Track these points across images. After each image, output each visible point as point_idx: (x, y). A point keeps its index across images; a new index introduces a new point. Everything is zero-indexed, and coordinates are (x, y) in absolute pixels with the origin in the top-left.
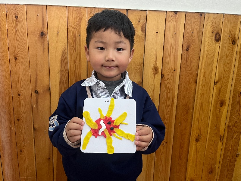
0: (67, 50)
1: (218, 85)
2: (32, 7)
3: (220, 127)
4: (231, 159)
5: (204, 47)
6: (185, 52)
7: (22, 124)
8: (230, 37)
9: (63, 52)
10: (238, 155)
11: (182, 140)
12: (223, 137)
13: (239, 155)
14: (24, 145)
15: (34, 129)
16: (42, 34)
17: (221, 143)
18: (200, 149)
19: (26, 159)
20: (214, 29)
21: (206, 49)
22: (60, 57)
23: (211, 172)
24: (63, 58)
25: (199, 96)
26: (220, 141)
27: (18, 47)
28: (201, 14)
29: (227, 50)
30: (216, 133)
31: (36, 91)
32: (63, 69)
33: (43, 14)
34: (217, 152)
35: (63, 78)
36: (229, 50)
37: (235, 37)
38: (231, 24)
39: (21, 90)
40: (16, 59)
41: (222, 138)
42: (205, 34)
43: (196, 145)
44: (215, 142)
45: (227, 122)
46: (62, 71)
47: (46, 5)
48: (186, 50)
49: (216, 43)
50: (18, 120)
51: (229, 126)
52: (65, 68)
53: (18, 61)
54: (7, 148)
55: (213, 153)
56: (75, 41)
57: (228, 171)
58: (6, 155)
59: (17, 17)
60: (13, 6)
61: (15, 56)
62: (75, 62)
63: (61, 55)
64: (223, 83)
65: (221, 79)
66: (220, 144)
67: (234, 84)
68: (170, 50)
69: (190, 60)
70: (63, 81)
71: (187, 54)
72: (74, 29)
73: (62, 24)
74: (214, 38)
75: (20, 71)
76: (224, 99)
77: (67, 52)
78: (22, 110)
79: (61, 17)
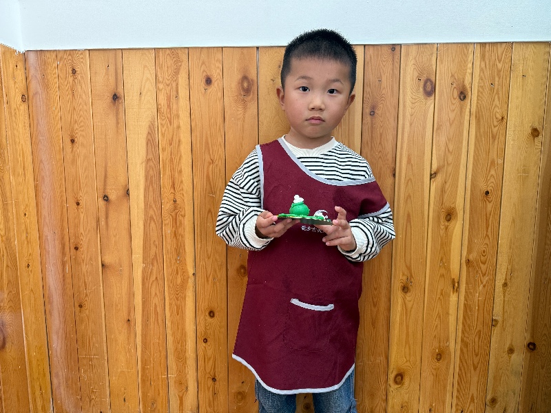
1: (439, 178)
2: (97, 53)
3: (449, 262)
4: (480, 331)
5: (404, 106)
6: (368, 118)
7: (83, 256)
8: (454, 85)
9: (150, 127)
10: (494, 323)
11: (376, 289)
12: (458, 283)
13: (496, 320)
14: (86, 295)
15: (103, 265)
16: (115, 97)
17: (456, 294)
18: (412, 308)
19: (88, 320)
20: (421, 74)
21: (409, 111)
22: (145, 136)
23: (439, 356)
24: (149, 137)
25: (402, 201)
26: (453, 293)
27: (76, 122)
28: (393, 47)
29: (450, 112)
30: (442, 276)
31: (105, 196)
32: (150, 156)
33: (116, 65)
34: (448, 313)
35: (151, 172)
36: (454, 110)
37: (464, 87)
38: (453, 60)
39: (81, 194)
40: (73, 141)
41: (456, 285)
42: (404, 82)
43: (404, 299)
44: (442, 294)
45: (465, 253)
46: (148, 160)
47: (122, 49)
48: (371, 114)
49: (426, 99)
50: (76, 248)
51: (468, 261)
52: (154, 154)
53: (76, 145)
54: (57, 299)
55: (440, 317)
56: (169, 106)
57: (477, 355)
58: (56, 314)
59: (74, 72)
60: (68, 53)
61: (72, 136)
62: (171, 144)
63: (146, 132)
64: (448, 175)
65: (444, 166)
66: (453, 298)
67: (470, 176)
69: (378, 132)
70: (152, 177)
71: (372, 121)
72: (168, 85)
73: (148, 79)
74: (421, 89)
75: (79, 163)
76: (453, 206)
77: (156, 126)
78: (82, 230)
79: (145, 66)
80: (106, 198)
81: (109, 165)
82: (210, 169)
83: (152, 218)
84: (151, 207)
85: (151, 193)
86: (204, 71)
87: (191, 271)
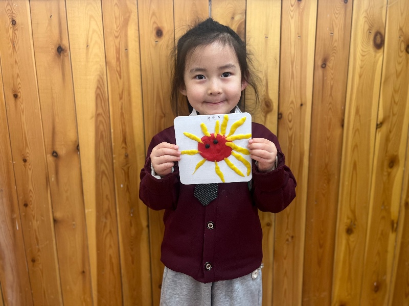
0: (105, 77)
1: (384, 128)
3: (390, 205)
5: (355, 59)
6: (320, 72)
7: (33, 213)
8: (402, 38)
9: (99, 81)
12: (397, 223)
14: (39, 250)
15: (55, 221)
16: (60, 50)
17: (394, 234)
18: (354, 248)
19: (43, 275)
20: (372, 26)
21: (358, 63)
22: (94, 90)
24: (99, 91)
26: (392, 233)
27: (18, 75)
29: (397, 64)
30: (383, 218)
31: (54, 152)
32: (100, 111)
33: (59, 14)
34: (386, 251)
35: (101, 127)
36: (400, 63)
38: (402, 14)
39: (27, 151)
40: (16, 96)
41: (395, 225)
42: (356, 35)
43: (348, 241)
44: (382, 234)
45: (404, 197)
46: (98, 115)
48: (322, 67)
49: (376, 52)
50: (26, 205)
51: (407, 204)
52: (104, 109)
53: (20, 100)
54: (9, 256)
55: (379, 254)
56: (118, 59)
58: (8, 269)
59: (14, 22)
60: (7, 2)
61: (14, 91)
64: (393, 125)
65: (389, 117)
66: (392, 236)
68: (292, 67)
69: (329, 84)
70: (102, 132)
71: (323, 74)
72: (117, 37)
73: (94, 31)
74: (371, 43)
75: (24, 118)
76: (395, 154)
77: (105, 80)
78: (31, 187)
79: (91, 17)
80: (55, 155)
81: (57, 120)
82: (162, 123)
83: (103, 172)
84: (102, 161)
85: (102, 147)
86: (155, 23)
87: (144, 224)
